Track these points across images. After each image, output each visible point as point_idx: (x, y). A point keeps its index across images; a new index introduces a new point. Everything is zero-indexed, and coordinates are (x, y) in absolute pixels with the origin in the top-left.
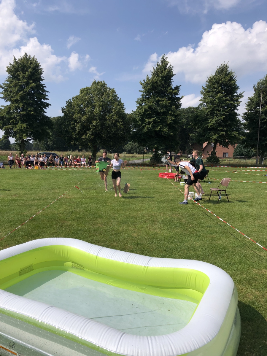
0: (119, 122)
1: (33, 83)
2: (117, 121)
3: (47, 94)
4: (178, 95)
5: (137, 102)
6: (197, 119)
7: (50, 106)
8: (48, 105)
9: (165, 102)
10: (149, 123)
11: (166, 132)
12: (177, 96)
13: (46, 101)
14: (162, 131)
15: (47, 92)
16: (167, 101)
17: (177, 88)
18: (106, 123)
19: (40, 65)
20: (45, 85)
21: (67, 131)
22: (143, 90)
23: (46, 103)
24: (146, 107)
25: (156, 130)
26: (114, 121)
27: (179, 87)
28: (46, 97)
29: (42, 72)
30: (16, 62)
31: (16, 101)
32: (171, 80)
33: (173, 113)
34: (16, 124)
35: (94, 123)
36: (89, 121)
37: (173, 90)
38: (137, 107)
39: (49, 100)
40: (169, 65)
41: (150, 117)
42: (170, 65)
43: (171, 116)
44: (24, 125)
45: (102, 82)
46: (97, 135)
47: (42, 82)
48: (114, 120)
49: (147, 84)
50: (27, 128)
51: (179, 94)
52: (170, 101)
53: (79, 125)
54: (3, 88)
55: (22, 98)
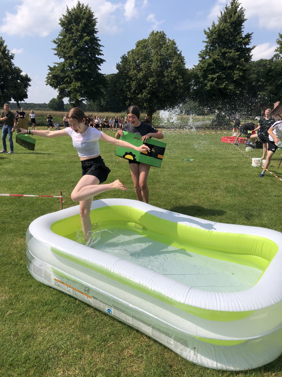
0: (178, 79)
1: (87, 36)
2: (176, 78)
3: (101, 48)
4: (248, 44)
5: (199, 55)
6: (270, 74)
7: (104, 62)
8: (102, 61)
9: (233, 53)
10: (212, 80)
11: (231, 90)
12: (247, 46)
13: (100, 57)
14: (227, 89)
15: (101, 47)
16: (235, 52)
17: (248, 36)
18: (164, 80)
19: (93, 14)
20: (98, 38)
21: (122, 90)
22: (207, 40)
23: (101, 59)
24: (211, 61)
25: (220, 88)
26: (173, 78)
27: (251, 34)
28: (101, 52)
29: (96, 23)
30: (69, 13)
31: (71, 58)
32: (242, 27)
33: (241, 67)
34: (70, 83)
35: (151, 80)
36: (146, 78)
37: (243, 39)
38: (199, 61)
39: (103, 55)
40: (240, 7)
41: (214, 73)
42: (242, 8)
43: (239, 71)
44: (78, 84)
45: (161, 32)
46: (153, 94)
47: (96, 35)
48: (172, 76)
49: (212, 32)
50: (81, 87)
51: (250, 43)
52: (238, 53)
53: (134, 83)
54: (56, 43)
55: (76, 54)
